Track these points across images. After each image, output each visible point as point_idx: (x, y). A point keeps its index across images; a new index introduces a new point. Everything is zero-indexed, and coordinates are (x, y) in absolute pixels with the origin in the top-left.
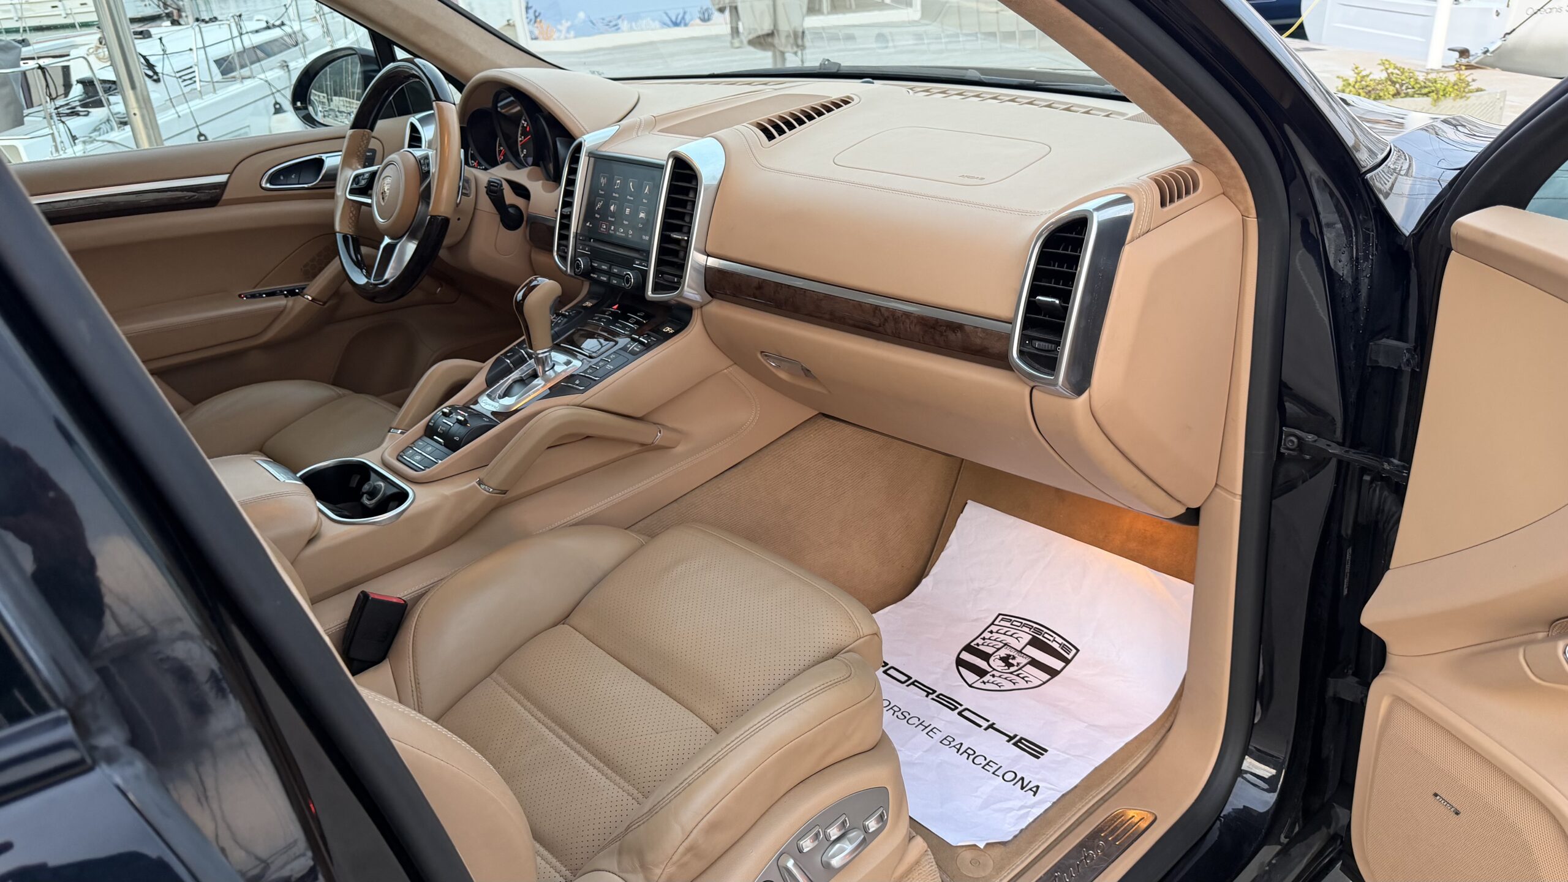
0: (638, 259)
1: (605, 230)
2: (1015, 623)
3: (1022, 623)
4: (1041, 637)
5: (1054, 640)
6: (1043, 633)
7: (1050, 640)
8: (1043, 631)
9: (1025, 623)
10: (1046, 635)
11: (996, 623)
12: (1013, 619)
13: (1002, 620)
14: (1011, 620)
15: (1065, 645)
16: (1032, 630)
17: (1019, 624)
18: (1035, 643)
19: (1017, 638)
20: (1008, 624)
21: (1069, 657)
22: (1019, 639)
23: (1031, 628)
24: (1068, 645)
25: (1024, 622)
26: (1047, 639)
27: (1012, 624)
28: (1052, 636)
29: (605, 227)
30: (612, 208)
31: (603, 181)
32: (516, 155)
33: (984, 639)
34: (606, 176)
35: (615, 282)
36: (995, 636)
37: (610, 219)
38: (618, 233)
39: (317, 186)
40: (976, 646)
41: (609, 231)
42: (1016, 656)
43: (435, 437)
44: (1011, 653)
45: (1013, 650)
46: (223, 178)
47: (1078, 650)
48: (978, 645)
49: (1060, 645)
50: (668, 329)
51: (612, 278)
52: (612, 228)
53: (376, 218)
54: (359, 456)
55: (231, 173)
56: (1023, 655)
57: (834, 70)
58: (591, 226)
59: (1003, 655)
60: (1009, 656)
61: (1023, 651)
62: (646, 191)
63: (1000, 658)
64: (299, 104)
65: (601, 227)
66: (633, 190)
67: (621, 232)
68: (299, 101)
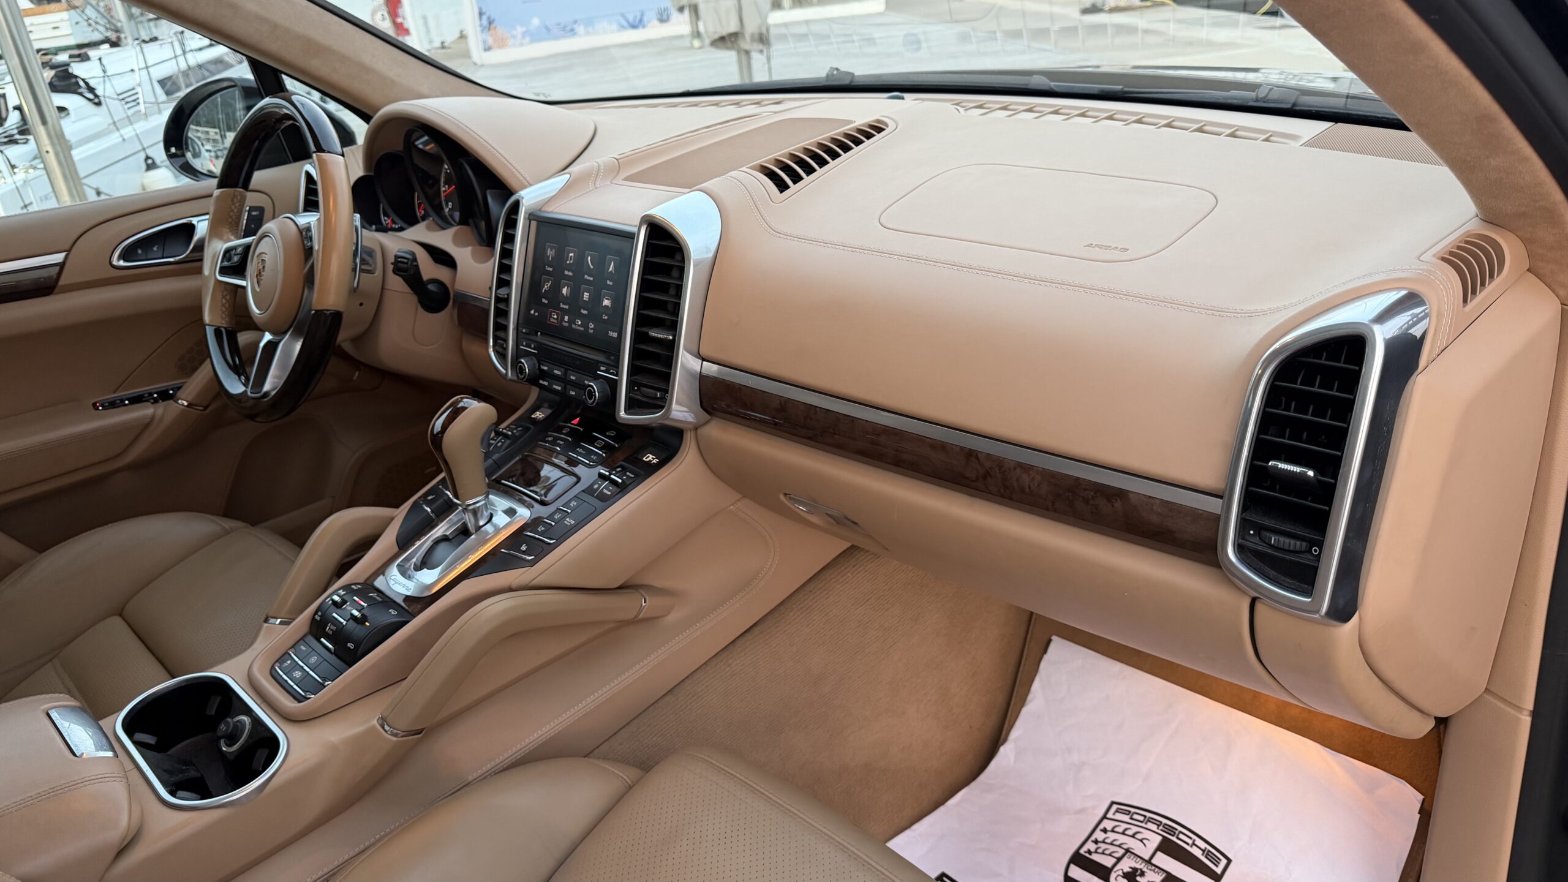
0: (604, 364)
1: (556, 321)
2: (1135, 816)
3: (1145, 816)
4: (1174, 839)
5: (1194, 844)
6: (1177, 832)
7: (1188, 844)
8: (1176, 830)
9: (1150, 817)
10: (1181, 836)
11: (1110, 815)
12: (1133, 810)
13: (1117, 811)
14: (1130, 812)
15: (1209, 851)
16: (1161, 827)
17: (1141, 818)
18: (1168, 847)
19: (1141, 841)
20: (1126, 818)
21: (1219, 870)
22: (1144, 841)
23: (1159, 824)
24: (1214, 852)
25: (1149, 815)
26: (1183, 841)
27: (1131, 818)
28: (1191, 838)
29: (555, 317)
30: (564, 291)
31: (551, 253)
32: (438, 209)
33: (1096, 842)
34: (555, 248)
35: (573, 393)
36: (1112, 836)
37: (562, 306)
38: (573, 326)
39: (186, 260)
40: (1087, 855)
41: (561, 322)
42: (1145, 869)
43: (322, 640)
44: (1138, 866)
45: (1139, 859)
46: (59, 258)
47: (1229, 861)
48: (1089, 852)
49: (1203, 851)
50: (650, 458)
51: (568, 386)
52: (566, 318)
53: (251, 307)
54: (214, 669)
55: (69, 251)
56: (1153, 868)
57: (846, 81)
58: (536, 314)
59: (1127, 869)
60: (1135, 870)
61: (1153, 861)
62: (611, 269)
63: (1123, 873)
64: (173, 150)
65: (550, 316)
66: (592, 267)
67: (579, 325)
68: (172, 146)
